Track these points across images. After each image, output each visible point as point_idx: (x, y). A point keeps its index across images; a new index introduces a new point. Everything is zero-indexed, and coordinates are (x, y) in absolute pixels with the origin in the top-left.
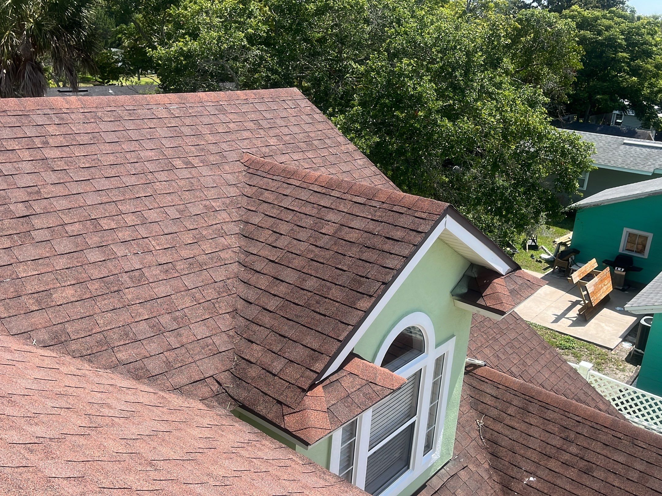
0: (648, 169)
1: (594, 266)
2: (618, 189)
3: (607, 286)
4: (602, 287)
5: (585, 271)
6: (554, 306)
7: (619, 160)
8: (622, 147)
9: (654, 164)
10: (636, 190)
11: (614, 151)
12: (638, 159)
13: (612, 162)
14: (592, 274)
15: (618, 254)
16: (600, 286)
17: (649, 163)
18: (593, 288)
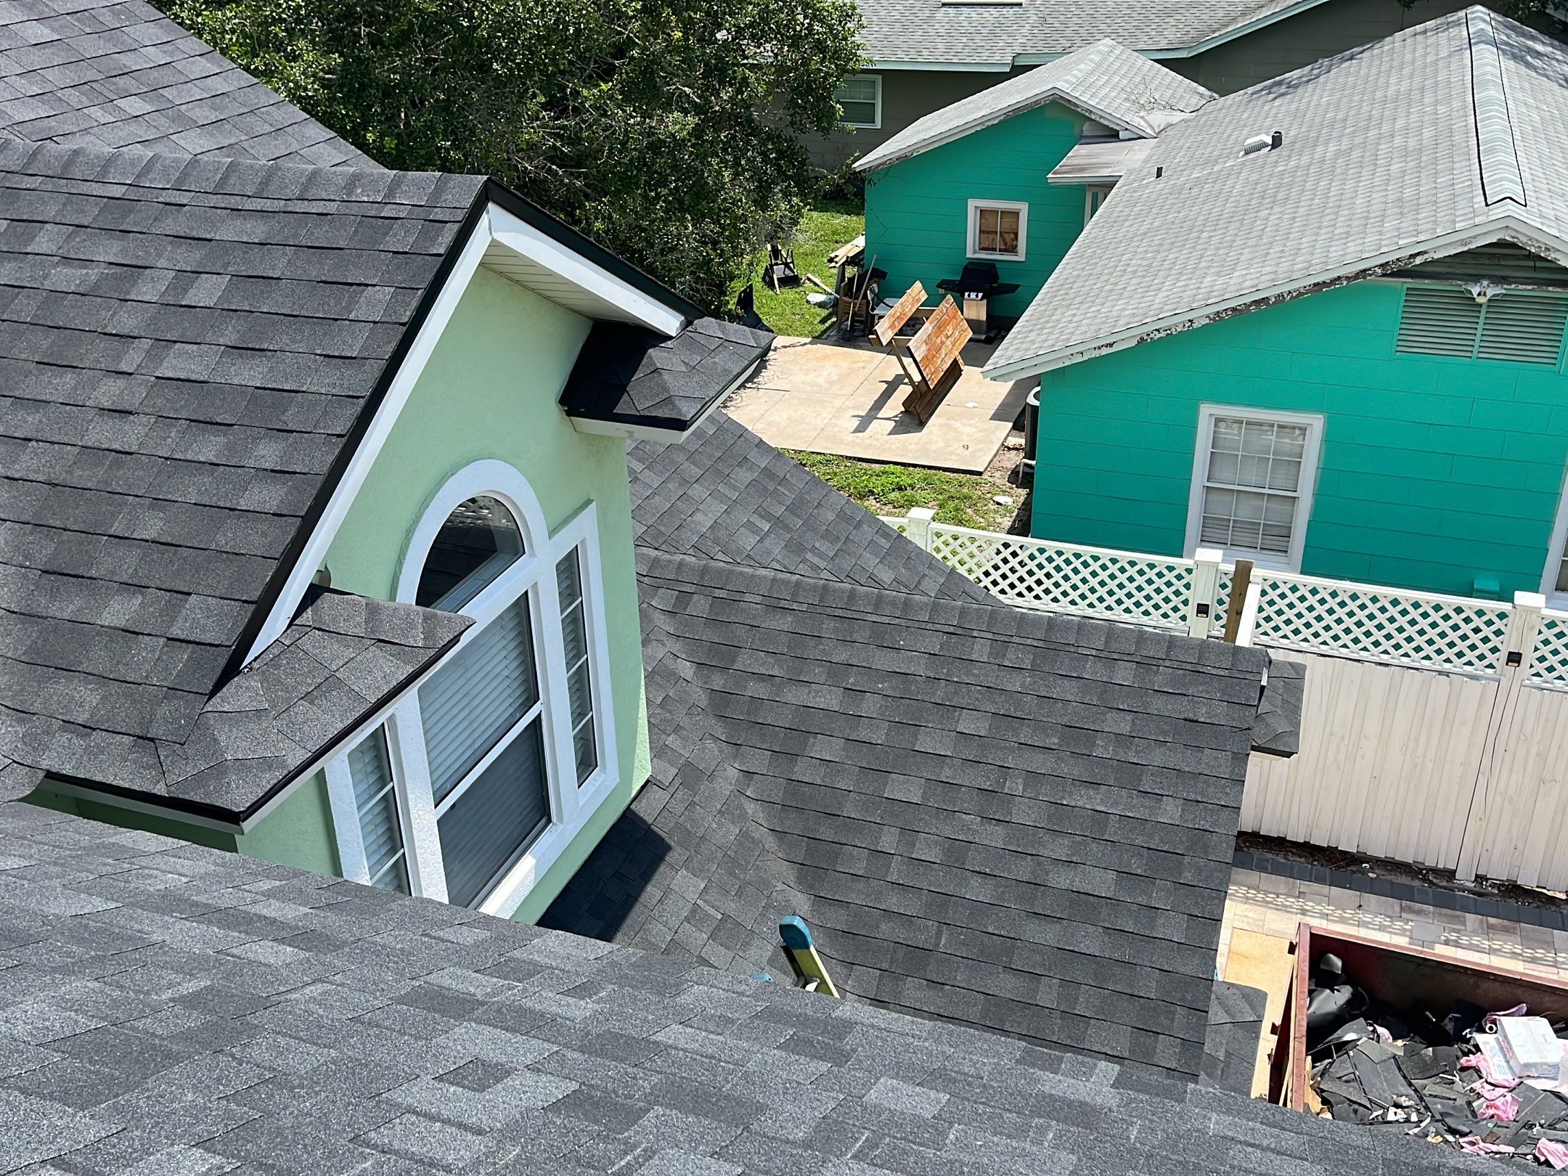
0: (1000, 59)
1: (918, 300)
2: (945, 113)
3: (951, 339)
4: (943, 343)
5: (903, 313)
6: (851, 405)
7: (940, 46)
8: (941, 14)
9: (1010, 45)
10: (980, 109)
11: (925, 26)
12: (978, 37)
13: (925, 53)
14: (918, 319)
15: (965, 263)
16: (939, 341)
17: (1001, 44)
18: (924, 348)
